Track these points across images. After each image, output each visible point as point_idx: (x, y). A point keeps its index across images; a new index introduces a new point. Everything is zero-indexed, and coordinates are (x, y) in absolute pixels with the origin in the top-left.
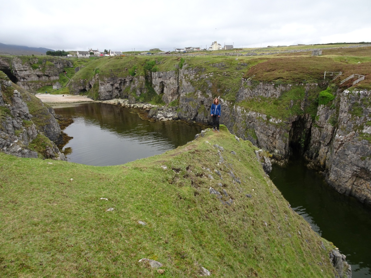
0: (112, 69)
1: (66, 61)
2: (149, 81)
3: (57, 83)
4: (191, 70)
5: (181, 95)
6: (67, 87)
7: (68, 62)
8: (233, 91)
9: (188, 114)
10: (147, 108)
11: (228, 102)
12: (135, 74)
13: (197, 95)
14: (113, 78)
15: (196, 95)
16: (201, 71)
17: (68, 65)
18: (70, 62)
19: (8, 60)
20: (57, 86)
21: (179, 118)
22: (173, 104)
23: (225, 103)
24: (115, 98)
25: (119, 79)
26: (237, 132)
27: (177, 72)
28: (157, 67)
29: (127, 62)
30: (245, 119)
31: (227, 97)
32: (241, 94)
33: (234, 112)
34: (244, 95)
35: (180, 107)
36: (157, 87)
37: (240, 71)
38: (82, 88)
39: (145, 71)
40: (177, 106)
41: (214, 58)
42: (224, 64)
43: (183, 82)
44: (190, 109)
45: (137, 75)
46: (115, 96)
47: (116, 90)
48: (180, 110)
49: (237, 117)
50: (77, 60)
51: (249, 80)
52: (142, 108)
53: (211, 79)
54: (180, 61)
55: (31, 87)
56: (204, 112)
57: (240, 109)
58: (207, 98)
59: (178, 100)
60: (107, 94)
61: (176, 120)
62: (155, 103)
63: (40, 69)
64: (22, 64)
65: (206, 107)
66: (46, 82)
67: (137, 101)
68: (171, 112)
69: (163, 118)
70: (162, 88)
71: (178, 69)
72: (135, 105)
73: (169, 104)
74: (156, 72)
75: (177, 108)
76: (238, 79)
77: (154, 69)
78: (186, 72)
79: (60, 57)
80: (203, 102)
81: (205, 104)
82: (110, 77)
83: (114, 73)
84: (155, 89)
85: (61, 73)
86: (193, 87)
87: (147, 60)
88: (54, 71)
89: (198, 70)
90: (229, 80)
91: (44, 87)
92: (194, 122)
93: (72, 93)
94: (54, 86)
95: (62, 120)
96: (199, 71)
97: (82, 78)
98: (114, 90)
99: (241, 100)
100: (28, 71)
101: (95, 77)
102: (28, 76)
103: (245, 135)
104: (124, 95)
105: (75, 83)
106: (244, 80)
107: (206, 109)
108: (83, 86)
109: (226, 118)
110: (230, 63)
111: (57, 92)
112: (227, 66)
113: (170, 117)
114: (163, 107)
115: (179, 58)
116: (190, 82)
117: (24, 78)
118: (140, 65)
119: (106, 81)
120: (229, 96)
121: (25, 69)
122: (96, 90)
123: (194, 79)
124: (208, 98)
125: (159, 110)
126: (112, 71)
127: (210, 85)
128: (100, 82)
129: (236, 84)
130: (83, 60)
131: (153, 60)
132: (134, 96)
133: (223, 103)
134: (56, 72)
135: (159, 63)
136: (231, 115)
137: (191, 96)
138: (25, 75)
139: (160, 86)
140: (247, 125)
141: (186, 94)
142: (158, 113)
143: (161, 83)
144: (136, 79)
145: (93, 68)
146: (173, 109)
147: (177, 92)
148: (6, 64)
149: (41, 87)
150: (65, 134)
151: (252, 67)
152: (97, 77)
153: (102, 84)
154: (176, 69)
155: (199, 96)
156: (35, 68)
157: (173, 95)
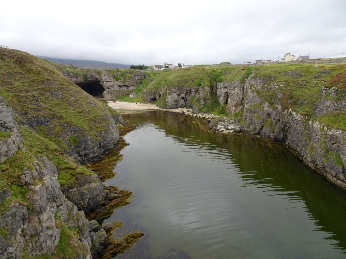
0: (180, 79)
1: (144, 74)
2: (214, 91)
3: (134, 93)
4: (258, 79)
5: (246, 106)
6: (141, 96)
7: (145, 75)
8: (309, 103)
9: (251, 127)
10: (209, 118)
11: (303, 116)
12: (201, 84)
13: (264, 107)
14: (180, 88)
15: (262, 106)
16: (270, 80)
17: (145, 77)
18: (146, 74)
19: (99, 73)
20: (133, 95)
21: (241, 131)
22: (236, 115)
23: (297, 116)
24: (181, 107)
25: (186, 89)
26: (313, 154)
27: (243, 82)
28: (222, 77)
29: (194, 73)
30: (326, 138)
31: (301, 109)
32: (322, 106)
33: (309, 128)
34: (325, 108)
35: (243, 119)
36: (221, 97)
37: (319, 79)
38: (153, 97)
39: (211, 82)
40: (240, 118)
41: (286, 66)
42: (298, 72)
43: (248, 92)
44: (254, 121)
45: (202, 85)
46: (180, 105)
47: (182, 100)
48: (243, 122)
49: (314, 135)
50: (153, 72)
51: (334, 89)
52: (204, 118)
53: (281, 89)
54: (247, 70)
55: (114, 96)
56: (271, 126)
57: (318, 125)
58: (275, 110)
59: (242, 112)
60: (174, 103)
61: (237, 133)
62: (218, 114)
63: (122, 80)
64: (108, 76)
65: (273, 121)
66: (125, 92)
67: (200, 111)
68: (233, 124)
69: (224, 129)
70: (226, 99)
71: (244, 80)
72: (198, 114)
73: (231, 116)
74: (221, 82)
75: (240, 119)
76: (316, 89)
77: (219, 80)
78: (253, 82)
79: (139, 70)
80: (270, 114)
81: (272, 117)
82: (177, 87)
83: (182, 83)
84: (219, 99)
85: (138, 84)
86: (260, 97)
87: (213, 71)
88: (132, 82)
89: (266, 79)
90: (304, 90)
91: (123, 96)
92: (258, 136)
93: (144, 101)
94: (130, 95)
95: (127, 126)
96: (268, 81)
97: (153, 88)
98: (180, 100)
99: (320, 114)
100: (112, 82)
101: (164, 88)
102: (112, 86)
103: (324, 158)
104: (189, 104)
105: (147, 93)
106: (326, 90)
107: (274, 123)
108: (154, 95)
109: (299, 135)
110: (307, 71)
111: (132, 101)
112: (303, 74)
113: (231, 130)
114: (225, 118)
115: (246, 68)
116: (256, 92)
117: (109, 88)
118: (206, 76)
119: (173, 91)
120: (304, 108)
121: (110, 80)
122: (164, 100)
123: (261, 89)
124: (277, 111)
125: (220, 121)
126: (179, 82)
127: (280, 96)
128: (168, 92)
129: (313, 95)
130: (158, 73)
131: (220, 70)
132: (197, 106)
133: (294, 117)
134: (134, 83)
135: (226, 74)
136: (305, 132)
137: (256, 107)
138: (109, 85)
139: (224, 96)
140: (328, 146)
141: (251, 105)
142: (219, 124)
143: (226, 93)
144: (201, 89)
145: (163, 80)
146: (235, 121)
147: (242, 103)
148: (97, 76)
149: (121, 95)
150: (123, 141)
151: (337, 75)
152: (166, 87)
153: (169, 94)
154: (242, 79)
155: (266, 108)
156: (117, 79)
157: (236, 106)
